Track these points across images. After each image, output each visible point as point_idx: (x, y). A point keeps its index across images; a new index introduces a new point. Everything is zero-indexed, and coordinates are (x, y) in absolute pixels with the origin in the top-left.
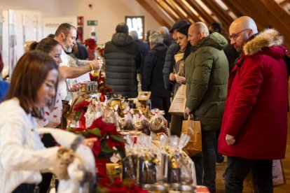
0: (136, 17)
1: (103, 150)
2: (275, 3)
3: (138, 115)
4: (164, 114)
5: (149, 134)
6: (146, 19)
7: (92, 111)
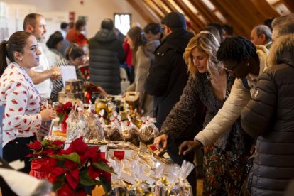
0: (124, 14)
2: (267, 4)
3: (126, 122)
4: (155, 122)
5: (138, 145)
6: (133, 17)
7: (74, 119)
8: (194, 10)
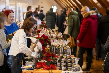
0: (55, 6)
1: (44, 44)
5: (58, 40)
6: (58, 7)
7: (42, 32)
8: (75, 5)
